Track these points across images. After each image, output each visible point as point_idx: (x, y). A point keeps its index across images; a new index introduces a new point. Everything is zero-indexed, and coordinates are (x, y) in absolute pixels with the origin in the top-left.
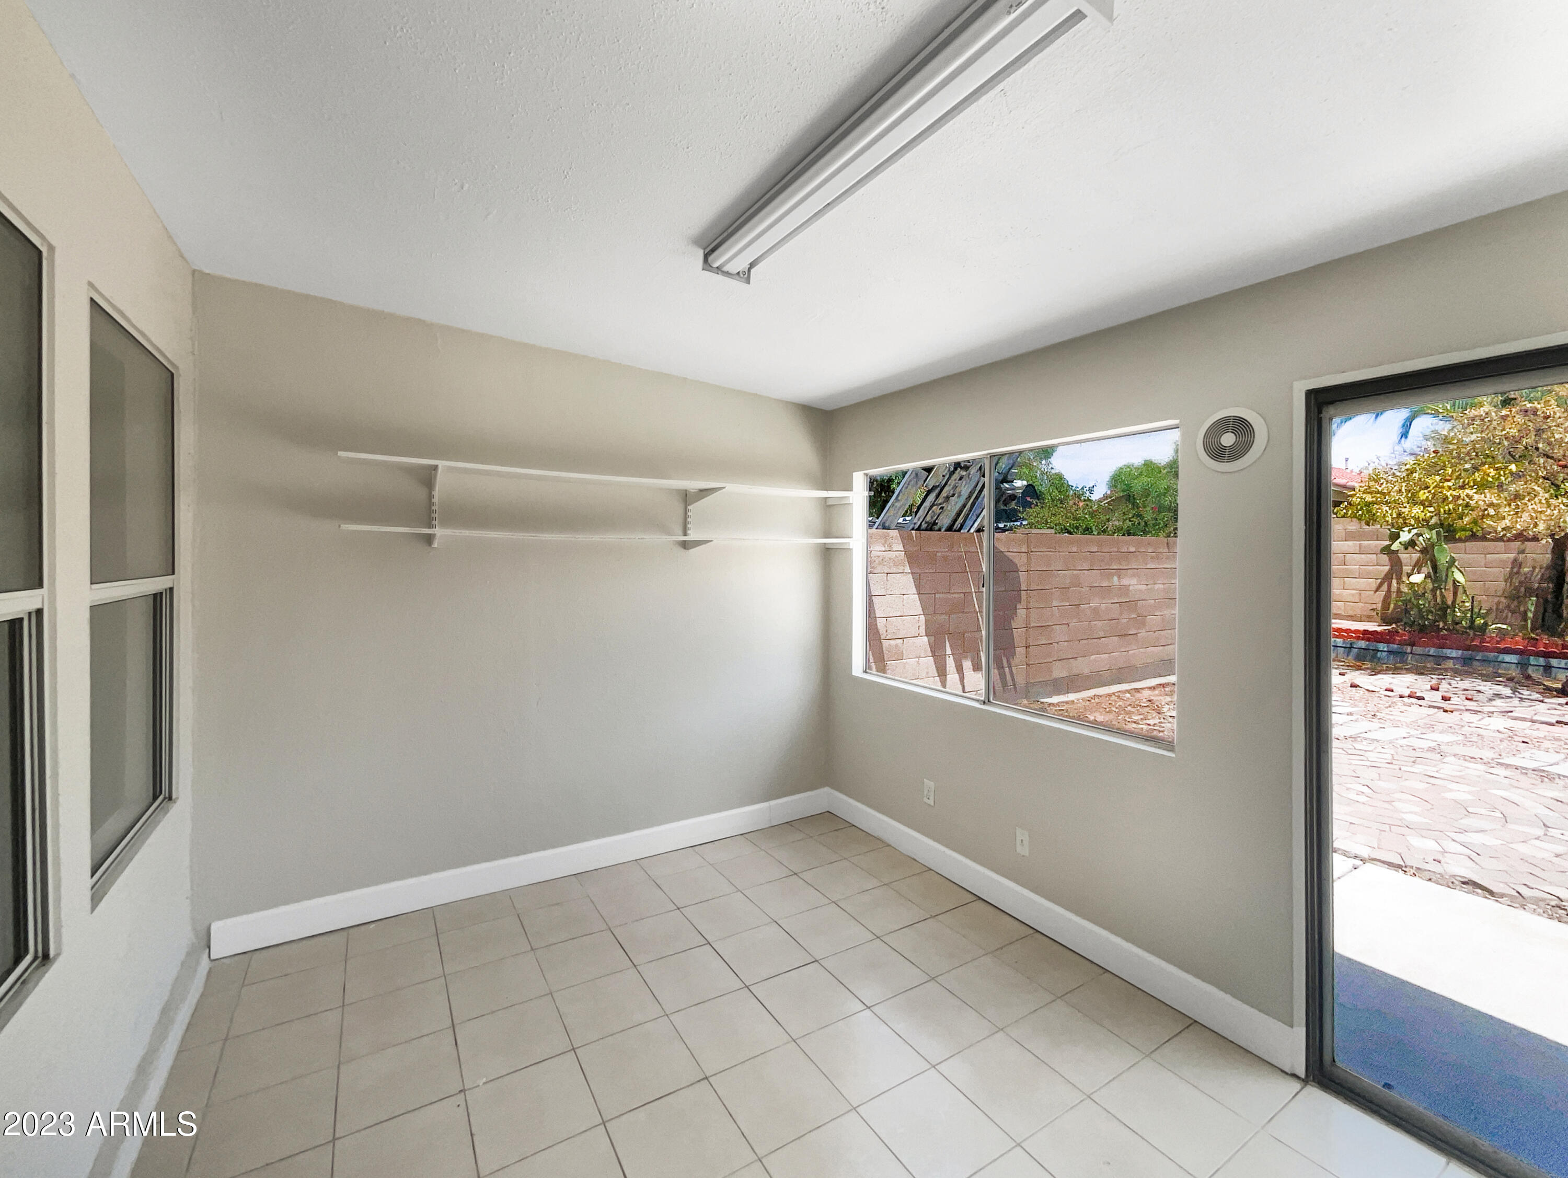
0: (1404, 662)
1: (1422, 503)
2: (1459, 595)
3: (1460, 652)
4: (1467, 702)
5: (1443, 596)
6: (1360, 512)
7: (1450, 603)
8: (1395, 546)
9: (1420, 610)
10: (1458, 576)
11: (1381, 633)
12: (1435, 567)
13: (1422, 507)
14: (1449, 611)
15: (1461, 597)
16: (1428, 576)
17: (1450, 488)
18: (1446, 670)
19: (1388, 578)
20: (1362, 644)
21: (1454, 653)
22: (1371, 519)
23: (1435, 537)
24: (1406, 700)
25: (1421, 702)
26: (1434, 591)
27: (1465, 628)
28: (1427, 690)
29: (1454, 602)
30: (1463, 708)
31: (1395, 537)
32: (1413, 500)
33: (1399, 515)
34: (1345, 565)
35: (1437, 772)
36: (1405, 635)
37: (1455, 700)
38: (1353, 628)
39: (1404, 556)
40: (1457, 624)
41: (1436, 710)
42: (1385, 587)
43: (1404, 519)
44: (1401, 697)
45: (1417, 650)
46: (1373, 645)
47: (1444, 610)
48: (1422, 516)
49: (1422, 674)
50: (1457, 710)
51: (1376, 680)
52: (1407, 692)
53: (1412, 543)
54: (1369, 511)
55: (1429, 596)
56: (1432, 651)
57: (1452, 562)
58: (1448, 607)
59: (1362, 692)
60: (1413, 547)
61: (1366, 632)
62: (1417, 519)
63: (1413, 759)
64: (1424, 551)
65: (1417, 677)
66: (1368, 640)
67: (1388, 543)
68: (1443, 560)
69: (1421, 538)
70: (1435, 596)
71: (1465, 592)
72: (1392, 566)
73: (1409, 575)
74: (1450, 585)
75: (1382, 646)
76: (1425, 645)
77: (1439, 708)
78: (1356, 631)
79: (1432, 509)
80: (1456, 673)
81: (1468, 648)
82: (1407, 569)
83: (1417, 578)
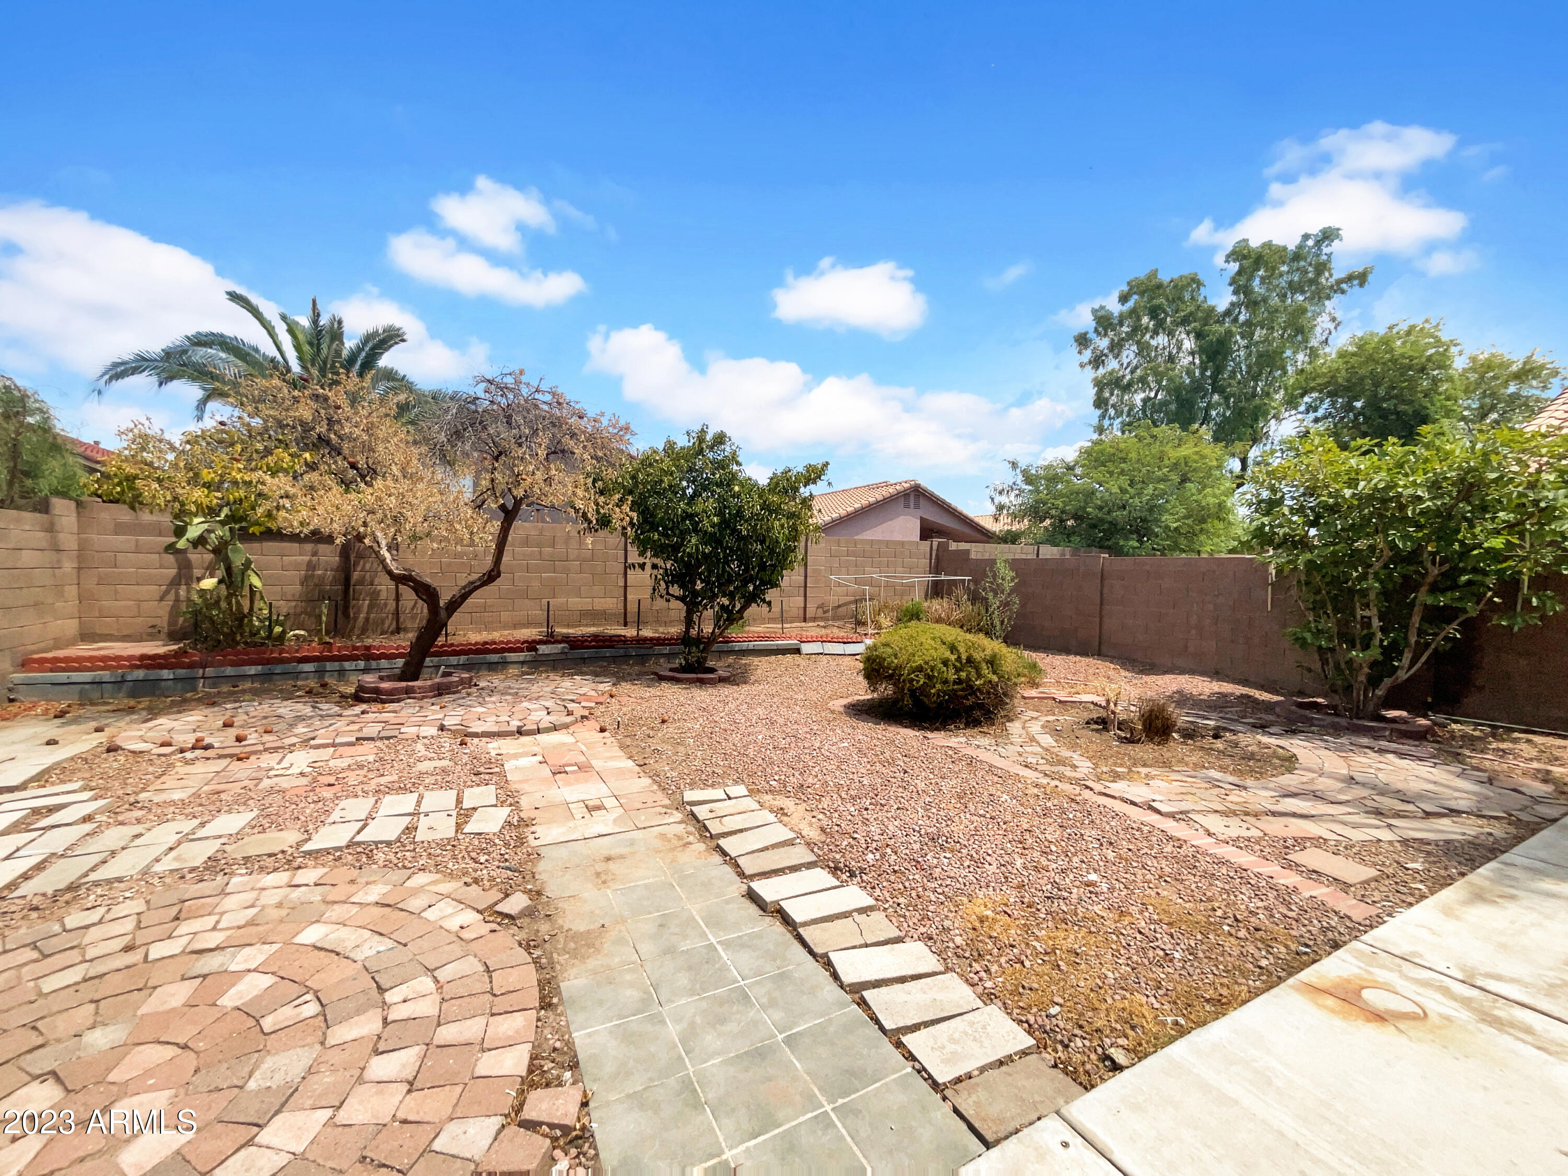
0: (194, 689)
1: (208, 485)
2: (256, 602)
3: (260, 667)
4: (267, 738)
5: (238, 602)
6: (118, 489)
7: (246, 610)
8: (182, 544)
9: (212, 622)
10: (256, 581)
11: (164, 657)
12: (229, 569)
13: (206, 491)
14: (246, 620)
15: (258, 604)
16: (220, 582)
17: (240, 470)
18: (244, 691)
19: (175, 583)
20: (140, 674)
21: (252, 670)
22: (136, 503)
23: (228, 534)
24: (189, 755)
25: (209, 753)
26: (228, 598)
27: (262, 638)
28: (219, 730)
29: (251, 609)
30: (261, 748)
31: (180, 532)
32: (195, 480)
33: (175, 499)
34: (116, 567)
35: (214, 928)
36: (195, 655)
37: (252, 738)
38: (125, 653)
39: (194, 557)
40: (255, 635)
41: (229, 760)
42: (171, 596)
43: (183, 504)
44: (182, 751)
45: (210, 671)
46: (154, 674)
47: (241, 618)
48: (206, 502)
49: (214, 704)
50: (255, 753)
51: (150, 729)
52: (190, 739)
53: (200, 541)
54: (131, 488)
55: (223, 605)
56: (229, 671)
57: (247, 564)
58: (245, 616)
59: (122, 758)
60: (204, 546)
61: (143, 657)
62: (199, 506)
63: (174, 911)
64: (216, 551)
65: (208, 711)
66: (148, 667)
67: (173, 539)
68: (237, 561)
69: (213, 535)
70: (230, 604)
71: (262, 598)
72: (179, 568)
73: (199, 580)
74: (246, 591)
75: (166, 674)
76: (222, 664)
77: (231, 756)
78: (130, 658)
79: (219, 495)
80: (257, 694)
81: (268, 662)
82: (197, 572)
83: (208, 583)
